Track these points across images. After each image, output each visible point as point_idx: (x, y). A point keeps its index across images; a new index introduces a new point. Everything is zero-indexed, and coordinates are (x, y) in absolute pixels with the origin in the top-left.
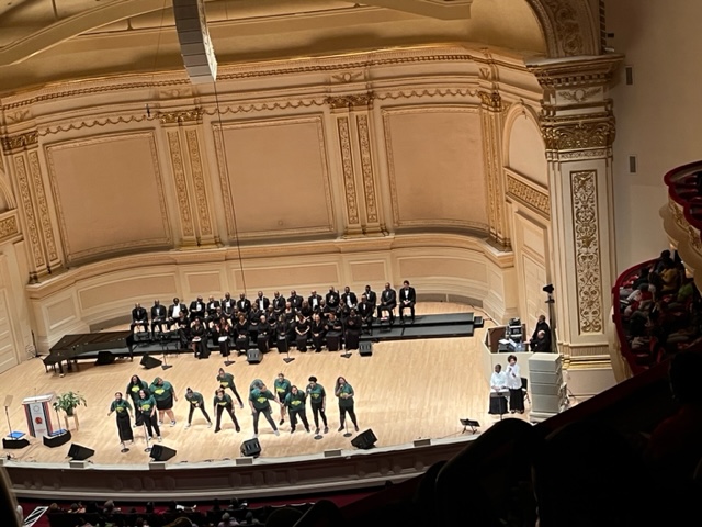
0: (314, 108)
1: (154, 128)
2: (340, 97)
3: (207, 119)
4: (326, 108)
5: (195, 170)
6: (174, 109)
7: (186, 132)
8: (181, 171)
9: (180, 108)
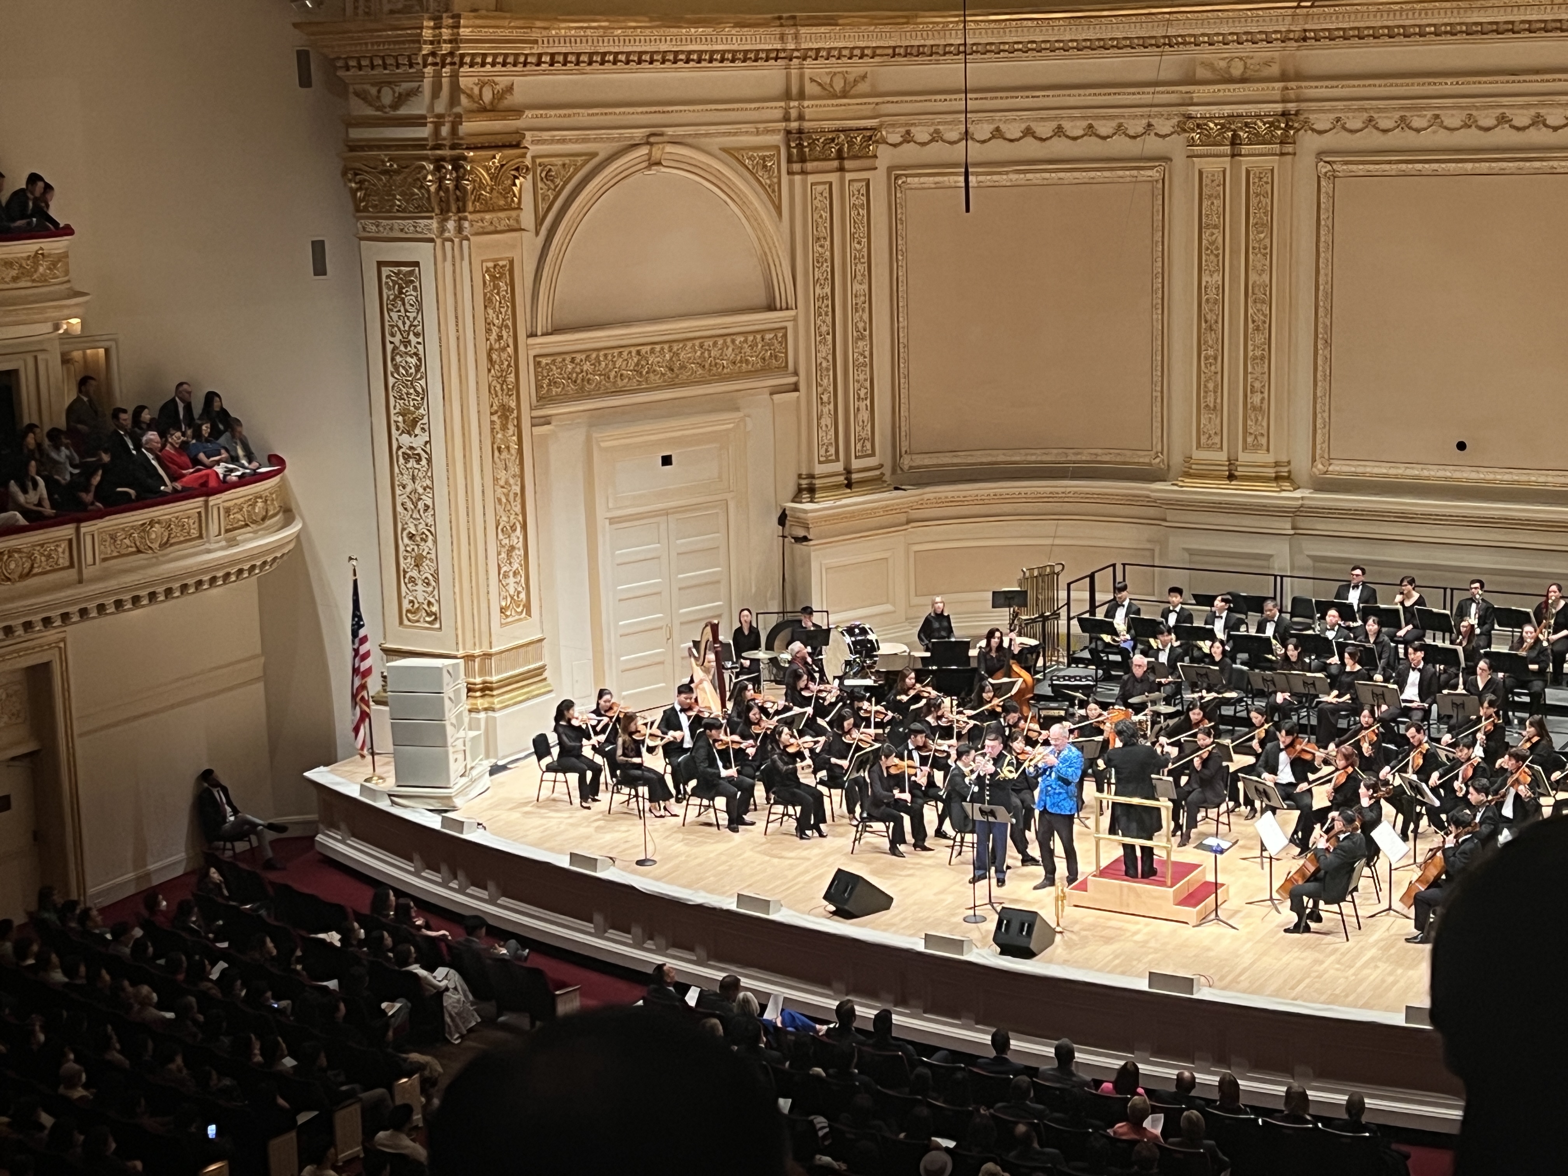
1: (1167, 158)
5: (1253, 277)
6: (1227, 110)
7: (1248, 172)
8: (1217, 277)
9: (1242, 109)
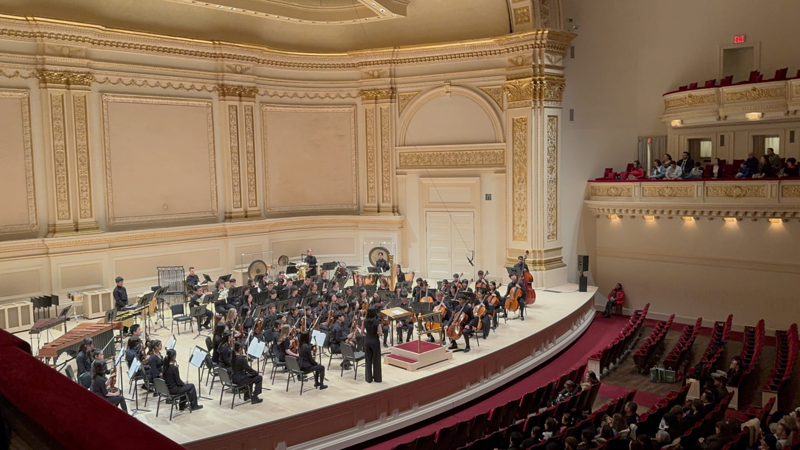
0: (204, 93)
1: (29, 89)
2: (232, 86)
3: (95, 86)
4: (215, 95)
5: (79, 142)
6: (64, 68)
7: (74, 96)
8: (62, 142)
9: (71, 69)
